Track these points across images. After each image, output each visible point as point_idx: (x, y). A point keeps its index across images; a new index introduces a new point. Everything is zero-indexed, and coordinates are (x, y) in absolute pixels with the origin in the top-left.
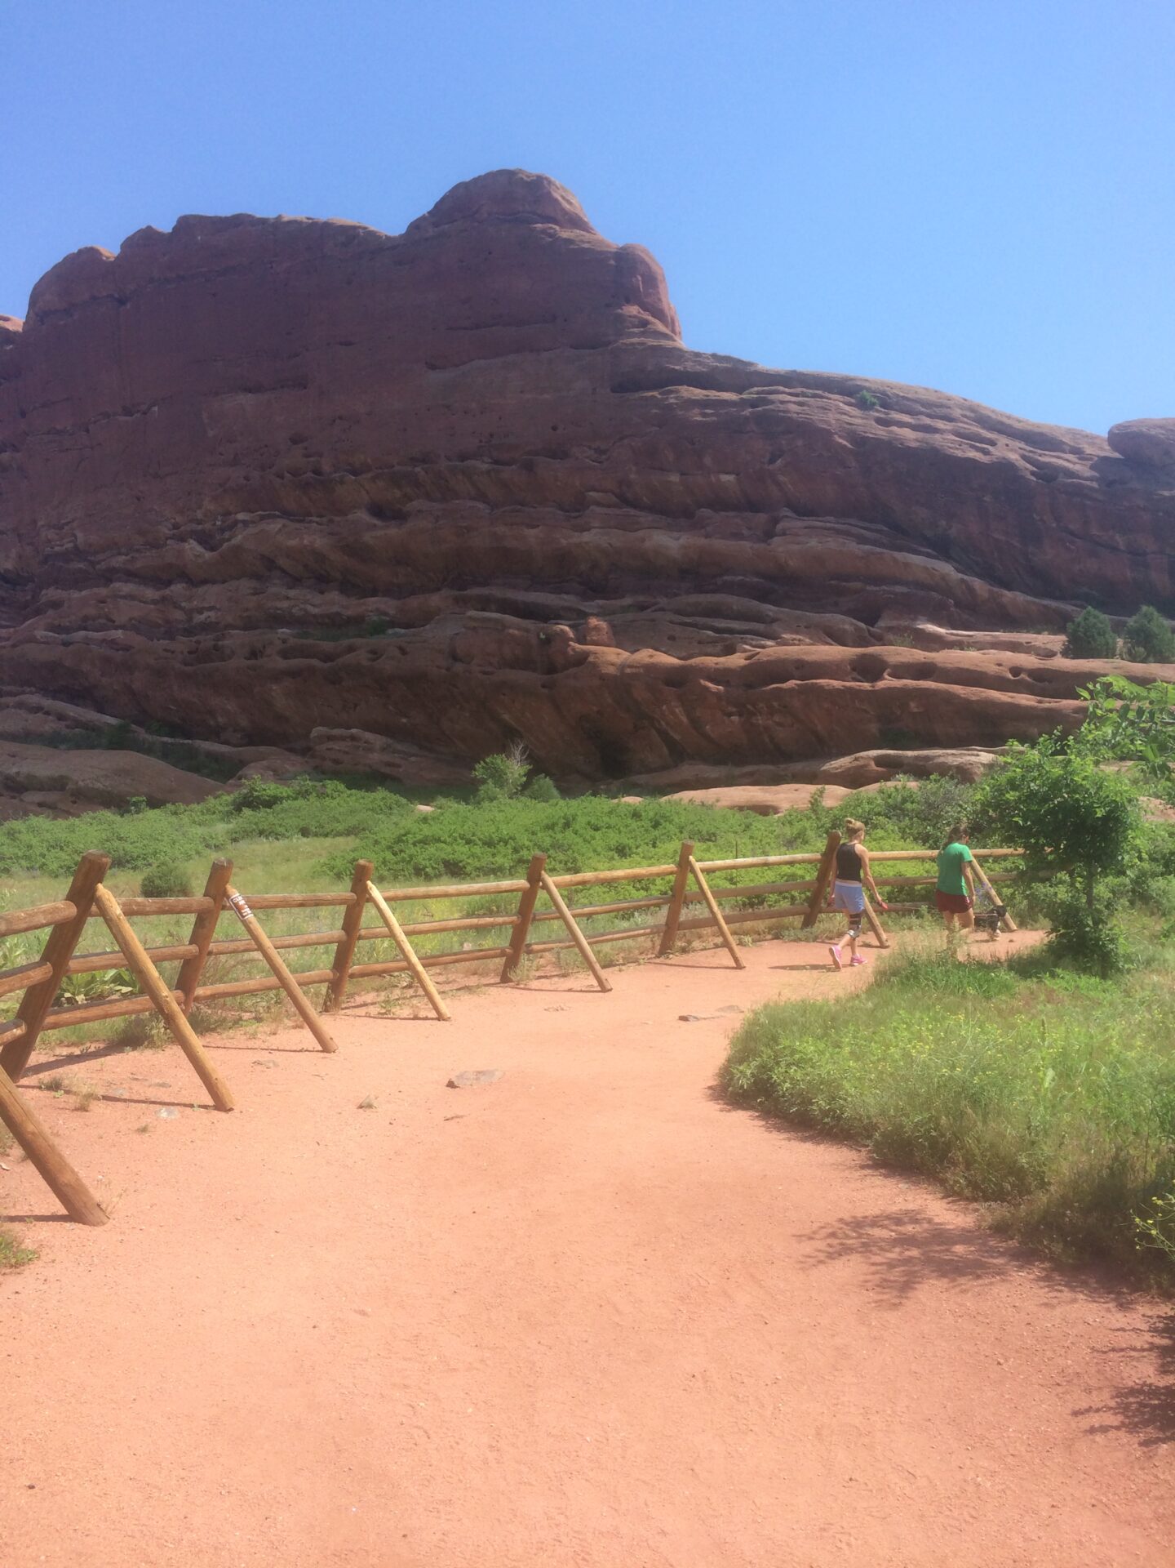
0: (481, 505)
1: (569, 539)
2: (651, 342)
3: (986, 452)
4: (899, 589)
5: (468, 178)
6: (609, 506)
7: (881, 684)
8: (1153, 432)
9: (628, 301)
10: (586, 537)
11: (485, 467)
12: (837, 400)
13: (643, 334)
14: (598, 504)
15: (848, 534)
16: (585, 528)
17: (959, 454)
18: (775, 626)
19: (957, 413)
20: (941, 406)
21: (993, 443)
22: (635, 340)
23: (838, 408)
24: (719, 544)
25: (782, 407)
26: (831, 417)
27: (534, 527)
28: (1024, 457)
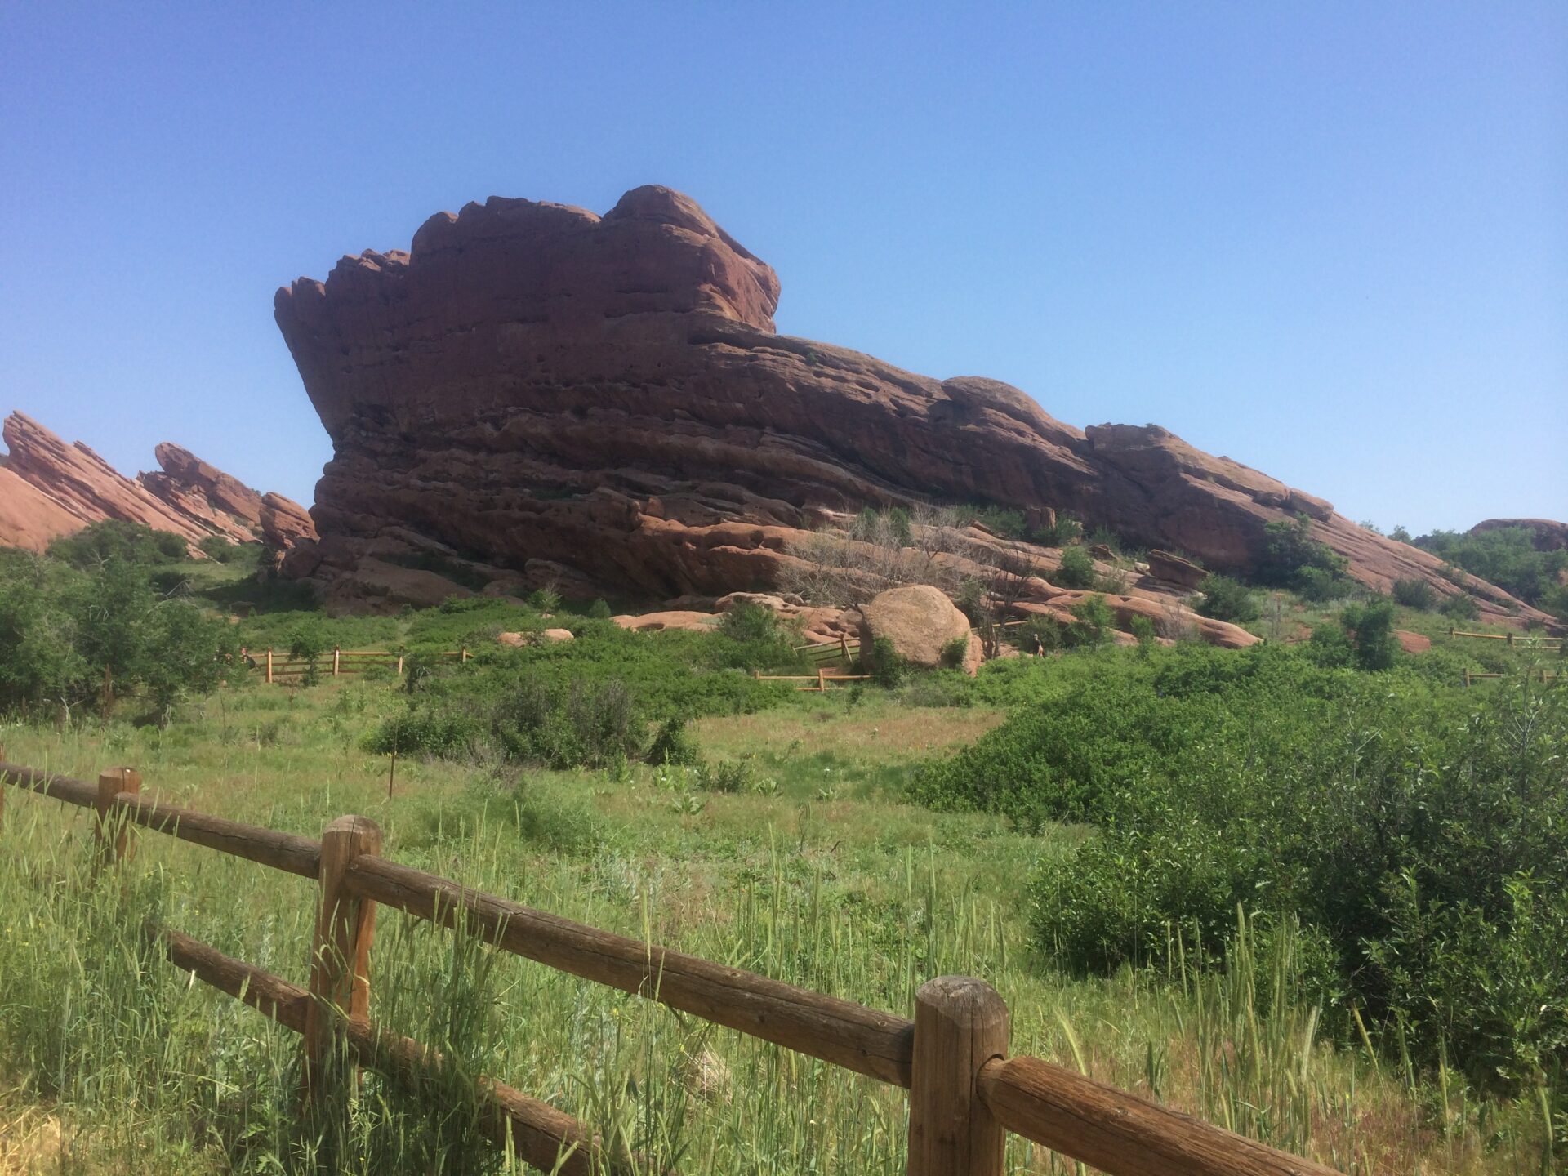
0: (623, 413)
1: (664, 440)
2: (710, 311)
3: (869, 396)
4: (815, 485)
5: (632, 189)
6: (685, 419)
7: (756, 551)
8: (960, 387)
9: (706, 282)
10: (672, 439)
11: (624, 389)
12: (796, 359)
13: (708, 305)
14: (680, 417)
15: (791, 447)
16: (671, 433)
17: (853, 397)
18: (744, 508)
19: (863, 368)
20: (856, 364)
21: (876, 389)
22: (703, 309)
23: (793, 364)
24: (735, 449)
25: (763, 362)
26: (787, 371)
27: (646, 430)
28: (891, 400)
